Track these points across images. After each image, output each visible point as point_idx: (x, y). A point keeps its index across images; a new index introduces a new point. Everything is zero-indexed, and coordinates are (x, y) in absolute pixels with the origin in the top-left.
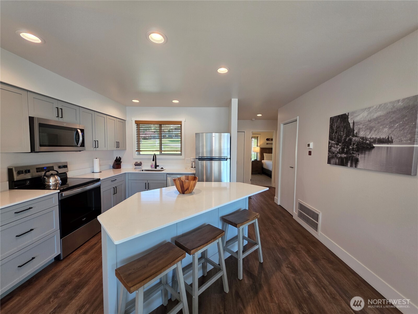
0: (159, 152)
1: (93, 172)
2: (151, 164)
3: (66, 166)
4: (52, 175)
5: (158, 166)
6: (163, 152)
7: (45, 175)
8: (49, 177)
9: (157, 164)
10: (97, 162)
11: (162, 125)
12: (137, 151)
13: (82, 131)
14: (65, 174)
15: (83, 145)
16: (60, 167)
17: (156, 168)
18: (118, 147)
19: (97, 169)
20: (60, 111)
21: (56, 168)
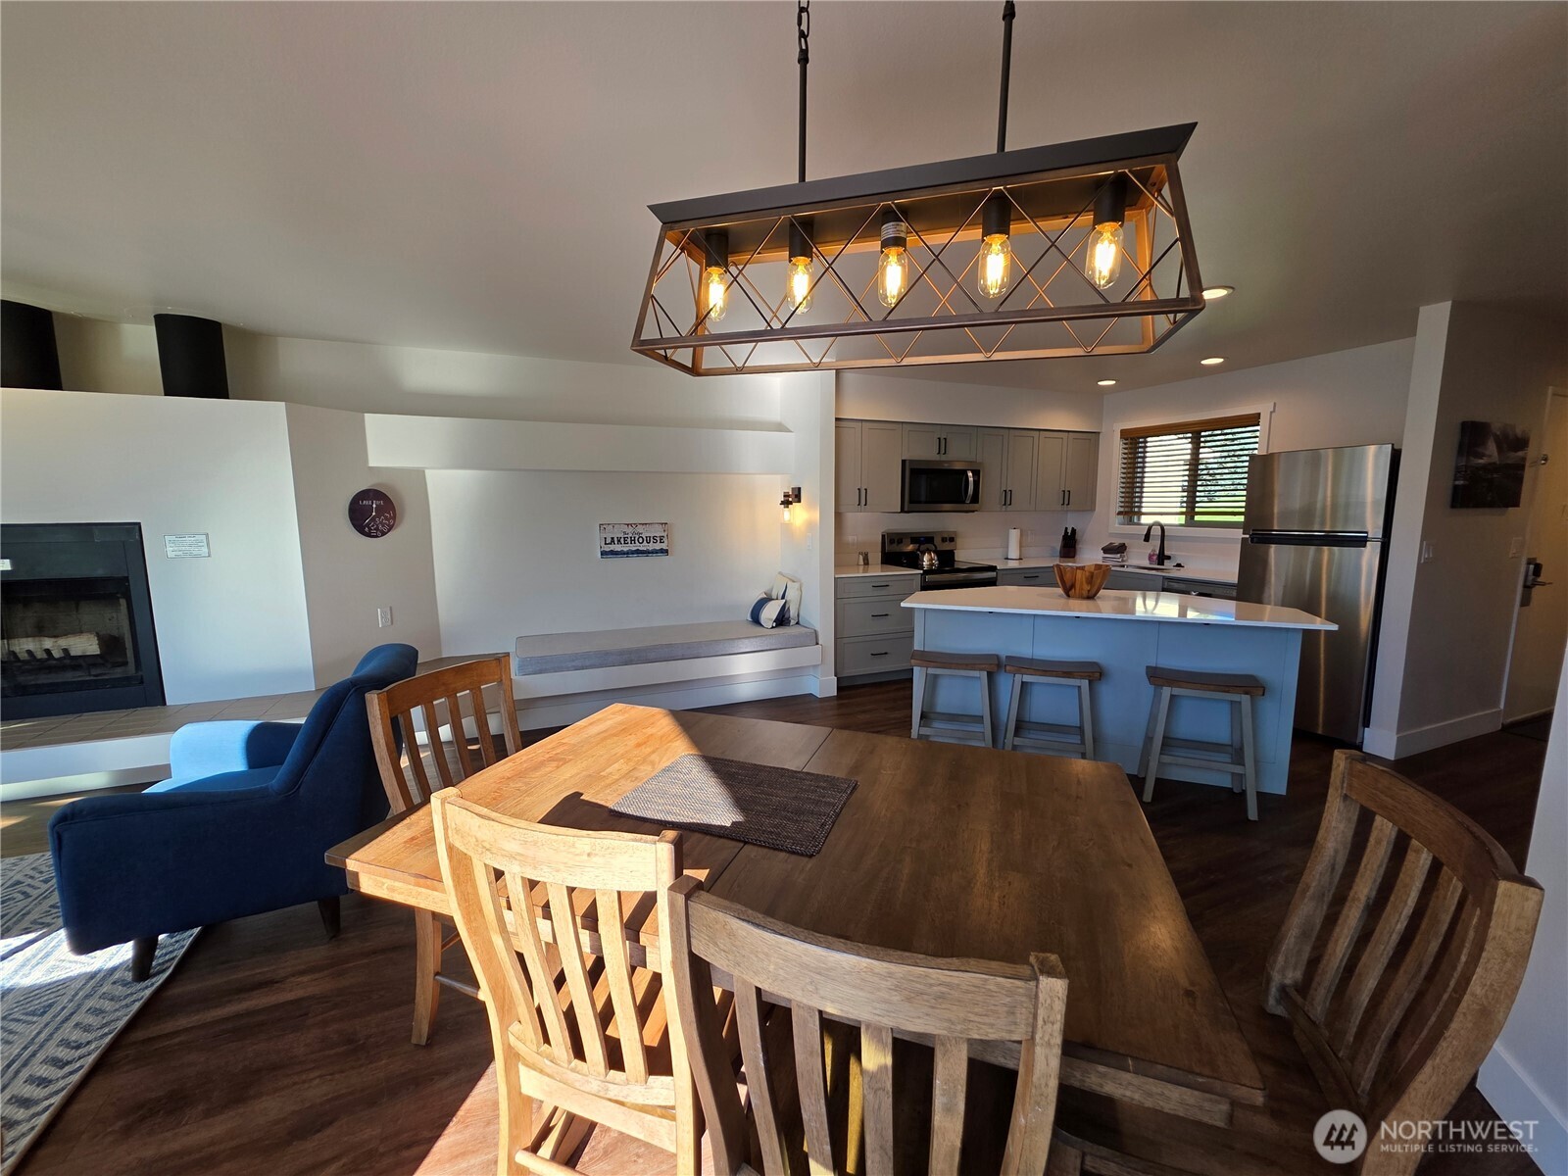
0: (1184, 516)
1: (1007, 559)
2: (1149, 551)
3: (952, 540)
4: (929, 552)
5: (1169, 558)
6: (1197, 518)
7: (918, 550)
8: (923, 553)
9: (1166, 553)
10: (1014, 536)
11: (1203, 434)
12: (1120, 513)
13: (976, 473)
14: (951, 553)
15: (975, 499)
16: (944, 540)
17: (1161, 563)
18: (1066, 502)
19: (1014, 553)
20: (943, 442)
21: (937, 541)
